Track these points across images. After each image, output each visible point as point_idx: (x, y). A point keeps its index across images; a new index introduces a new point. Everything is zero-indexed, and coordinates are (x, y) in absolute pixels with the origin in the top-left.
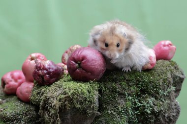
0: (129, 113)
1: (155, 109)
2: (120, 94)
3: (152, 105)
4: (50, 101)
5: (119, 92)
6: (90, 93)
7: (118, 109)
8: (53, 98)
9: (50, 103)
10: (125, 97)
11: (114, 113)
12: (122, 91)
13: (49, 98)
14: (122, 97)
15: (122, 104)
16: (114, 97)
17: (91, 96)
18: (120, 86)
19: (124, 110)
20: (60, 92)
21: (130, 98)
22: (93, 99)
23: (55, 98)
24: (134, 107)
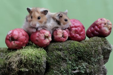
0: (69, 73)
1: (87, 70)
2: (63, 59)
3: (85, 67)
5: (62, 58)
6: (39, 59)
7: (60, 69)
8: (14, 62)
9: (11, 66)
10: (66, 62)
11: (58, 72)
12: (64, 57)
13: (11, 62)
14: (64, 62)
15: (64, 66)
16: (59, 61)
17: (40, 61)
19: (65, 70)
20: (18, 58)
21: (70, 62)
22: (42, 63)
23: (15, 62)
24: (73, 69)
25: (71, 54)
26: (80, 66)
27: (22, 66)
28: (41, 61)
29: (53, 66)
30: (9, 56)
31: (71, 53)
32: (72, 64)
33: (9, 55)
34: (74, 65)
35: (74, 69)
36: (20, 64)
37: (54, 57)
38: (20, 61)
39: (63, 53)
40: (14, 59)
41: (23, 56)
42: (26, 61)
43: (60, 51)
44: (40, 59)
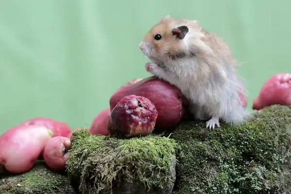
0: (224, 191)
1: (265, 184)
2: (210, 159)
3: (262, 178)
4: (98, 170)
5: (208, 156)
6: (162, 157)
7: (206, 184)
8: (104, 164)
9: (98, 172)
10: (218, 165)
12: (213, 154)
13: (96, 165)
14: (213, 165)
15: (212, 175)
16: (201, 165)
17: (164, 163)
18: (209, 147)
19: (215, 186)
20: (114, 154)
21: (227, 166)
22: (168, 167)
23: (106, 164)
24: (232, 182)
25: (226, 147)
26: (248, 175)
28: (166, 162)
31: (227, 144)
32: (231, 170)
34: (235, 173)
35: (234, 181)
37: (190, 154)
39: (210, 144)
43: (203, 140)
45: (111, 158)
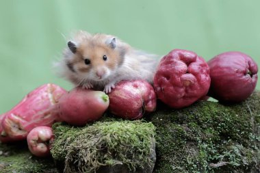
1: (243, 160)
2: (189, 140)
3: (239, 155)
4: (80, 155)
5: (187, 137)
6: (142, 141)
7: (186, 162)
8: (86, 149)
9: (81, 157)
10: (197, 145)
11: (181, 168)
12: (192, 136)
13: (79, 150)
14: (192, 145)
15: (192, 154)
16: (180, 145)
17: (144, 146)
19: (195, 164)
20: (96, 140)
21: (205, 146)
22: (148, 148)
23: (88, 149)
24: (210, 159)
25: (204, 129)
26: (227, 153)
27: (106, 156)
28: (146, 145)
29: (167, 156)
30: (69, 139)
31: (205, 126)
32: (209, 149)
33: (67, 138)
34: (213, 151)
35: (213, 159)
36: (100, 151)
37: (170, 136)
38: (100, 146)
39: (189, 127)
40: (86, 143)
41: (109, 135)
42: (116, 144)
43: (181, 123)
44: (144, 141)
45: (93, 143)
